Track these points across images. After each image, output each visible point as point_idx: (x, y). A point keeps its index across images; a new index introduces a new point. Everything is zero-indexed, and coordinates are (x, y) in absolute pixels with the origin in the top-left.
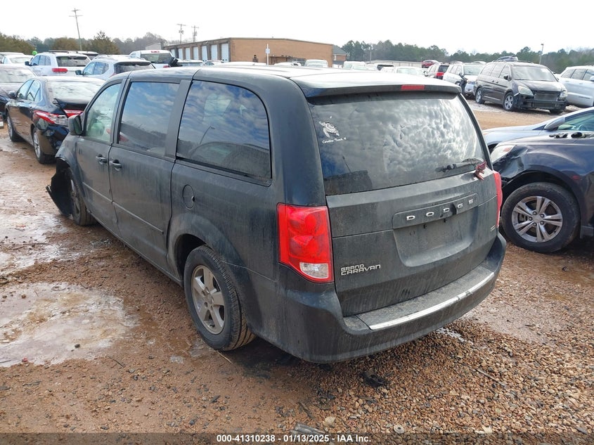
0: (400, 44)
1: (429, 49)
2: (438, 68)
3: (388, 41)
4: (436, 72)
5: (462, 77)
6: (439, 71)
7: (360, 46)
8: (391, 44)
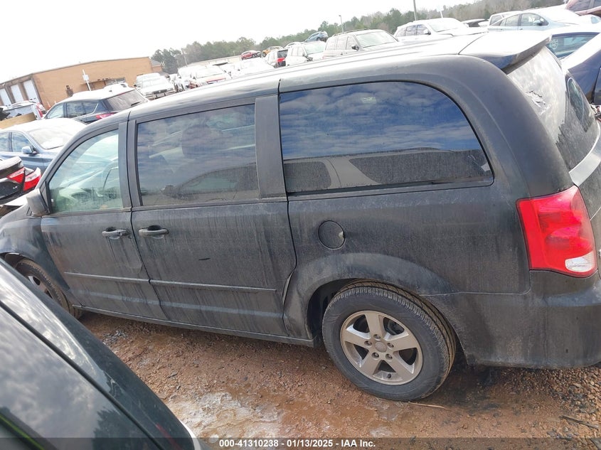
0: (209, 43)
1: (237, 42)
2: (276, 55)
3: (196, 43)
4: (276, 59)
5: (306, 57)
6: (279, 57)
7: (169, 53)
8: (199, 44)
